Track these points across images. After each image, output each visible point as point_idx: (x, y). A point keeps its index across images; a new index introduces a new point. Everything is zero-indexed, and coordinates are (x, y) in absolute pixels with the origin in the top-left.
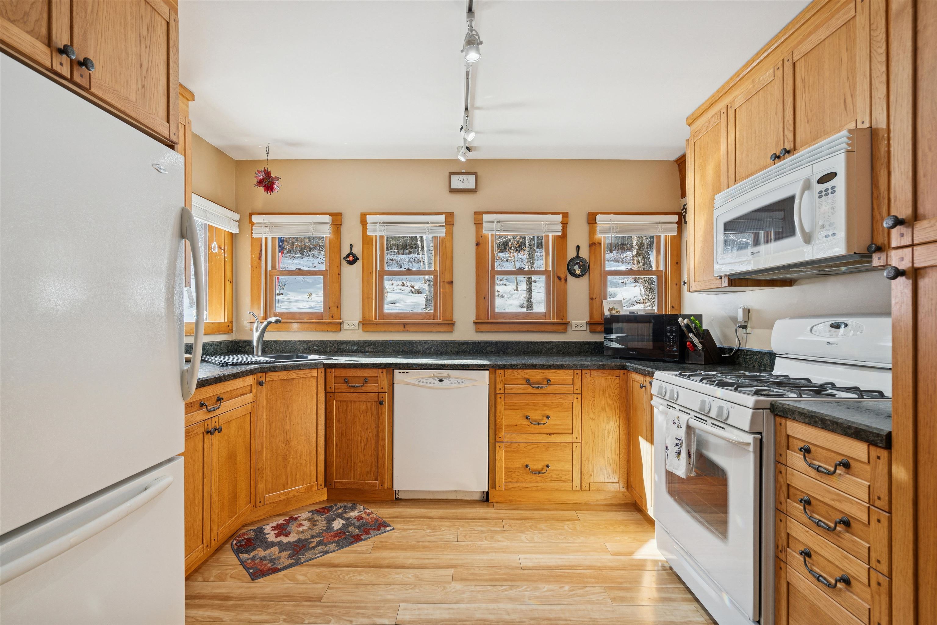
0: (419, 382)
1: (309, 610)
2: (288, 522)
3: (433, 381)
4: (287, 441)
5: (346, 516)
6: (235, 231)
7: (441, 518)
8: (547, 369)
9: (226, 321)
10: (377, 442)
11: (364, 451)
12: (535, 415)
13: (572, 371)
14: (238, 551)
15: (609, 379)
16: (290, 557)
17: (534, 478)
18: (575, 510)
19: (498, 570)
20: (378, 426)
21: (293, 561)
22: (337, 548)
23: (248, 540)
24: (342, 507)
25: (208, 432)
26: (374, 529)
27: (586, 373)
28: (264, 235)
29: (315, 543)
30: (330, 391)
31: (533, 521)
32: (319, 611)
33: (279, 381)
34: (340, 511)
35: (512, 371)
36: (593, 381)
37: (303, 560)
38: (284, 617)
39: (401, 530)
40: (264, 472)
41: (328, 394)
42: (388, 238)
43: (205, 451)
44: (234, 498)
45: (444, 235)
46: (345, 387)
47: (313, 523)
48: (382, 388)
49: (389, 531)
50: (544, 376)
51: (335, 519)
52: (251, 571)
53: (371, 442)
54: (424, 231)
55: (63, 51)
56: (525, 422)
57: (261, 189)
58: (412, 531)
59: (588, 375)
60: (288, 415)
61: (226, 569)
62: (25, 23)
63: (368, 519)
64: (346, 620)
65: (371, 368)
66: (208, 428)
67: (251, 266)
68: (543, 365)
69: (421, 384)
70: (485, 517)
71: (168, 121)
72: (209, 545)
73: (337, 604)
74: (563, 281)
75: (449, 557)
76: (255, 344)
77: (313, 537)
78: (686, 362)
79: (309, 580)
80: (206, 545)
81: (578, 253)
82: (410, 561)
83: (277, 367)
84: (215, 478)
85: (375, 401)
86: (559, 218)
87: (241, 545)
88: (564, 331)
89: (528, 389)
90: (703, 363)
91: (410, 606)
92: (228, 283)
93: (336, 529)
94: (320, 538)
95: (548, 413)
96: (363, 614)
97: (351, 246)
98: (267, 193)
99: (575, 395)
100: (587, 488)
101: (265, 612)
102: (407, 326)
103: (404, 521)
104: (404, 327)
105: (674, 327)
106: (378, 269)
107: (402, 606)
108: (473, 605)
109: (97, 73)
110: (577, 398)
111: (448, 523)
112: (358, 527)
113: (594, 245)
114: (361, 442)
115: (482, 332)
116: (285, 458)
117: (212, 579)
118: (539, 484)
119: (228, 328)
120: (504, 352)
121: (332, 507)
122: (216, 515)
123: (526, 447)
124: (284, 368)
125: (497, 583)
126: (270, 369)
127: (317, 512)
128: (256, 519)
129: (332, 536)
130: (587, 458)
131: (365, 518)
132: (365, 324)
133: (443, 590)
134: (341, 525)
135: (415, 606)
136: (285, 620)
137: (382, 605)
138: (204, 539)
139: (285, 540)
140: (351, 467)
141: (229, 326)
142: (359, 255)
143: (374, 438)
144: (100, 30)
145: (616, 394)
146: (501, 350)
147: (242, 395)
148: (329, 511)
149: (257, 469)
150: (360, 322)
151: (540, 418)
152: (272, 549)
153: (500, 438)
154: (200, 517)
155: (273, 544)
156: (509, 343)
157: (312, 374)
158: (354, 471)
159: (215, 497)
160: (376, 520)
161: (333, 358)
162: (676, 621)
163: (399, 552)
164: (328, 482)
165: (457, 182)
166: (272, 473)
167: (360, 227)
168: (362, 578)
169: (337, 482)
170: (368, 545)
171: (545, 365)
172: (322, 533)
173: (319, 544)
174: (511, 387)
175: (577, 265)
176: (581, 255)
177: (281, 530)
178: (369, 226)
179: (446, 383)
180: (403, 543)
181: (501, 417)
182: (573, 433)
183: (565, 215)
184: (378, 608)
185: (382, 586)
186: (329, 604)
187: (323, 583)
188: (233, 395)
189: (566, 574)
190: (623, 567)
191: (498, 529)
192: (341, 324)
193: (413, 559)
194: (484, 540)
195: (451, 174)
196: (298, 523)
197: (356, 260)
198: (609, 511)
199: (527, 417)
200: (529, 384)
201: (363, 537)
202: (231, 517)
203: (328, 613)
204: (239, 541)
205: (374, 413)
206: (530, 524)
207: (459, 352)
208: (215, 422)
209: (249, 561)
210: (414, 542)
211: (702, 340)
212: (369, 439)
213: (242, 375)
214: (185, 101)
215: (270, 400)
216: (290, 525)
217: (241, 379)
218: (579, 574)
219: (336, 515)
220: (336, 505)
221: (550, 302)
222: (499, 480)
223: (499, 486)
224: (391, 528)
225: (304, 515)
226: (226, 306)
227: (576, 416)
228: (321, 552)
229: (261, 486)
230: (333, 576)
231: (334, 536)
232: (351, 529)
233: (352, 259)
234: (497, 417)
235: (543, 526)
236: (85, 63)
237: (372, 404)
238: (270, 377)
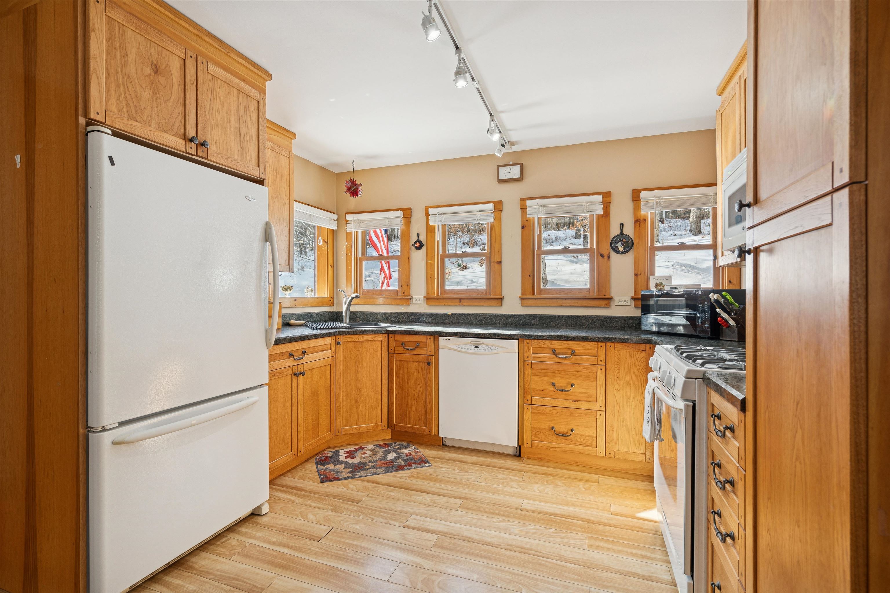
0: (459, 347)
1: (349, 507)
2: (357, 450)
3: (470, 347)
4: (359, 389)
5: (399, 451)
6: (335, 228)
7: (473, 463)
8: (571, 340)
9: (328, 296)
10: (426, 396)
11: (416, 402)
12: (560, 382)
13: (596, 343)
14: (318, 464)
15: (635, 352)
16: (349, 472)
17: (559, 439)
18: (598, 474)
19: (500, 507)
20: (427, 382)
21: (351, 475)
22: (383, 472)
23: (327, 458)
24: (399, 445)
25: (295, 375)
26: (416, 464)
27: (610, 346)
28: (354, 229)
29: (370, 466)
30: (391, 352)
31: (552, 477)
32: (355, 509)
33: (352, 342)
34: (396, 447)
35: (539, 341)
36: (617, 353)
37: (357, 476)
38: (332, 508)
39: (436, 467)
40: (341, 410)
41: (390, 354)
42: (449, 225)
43: (293, 388)
44: (317, 425)
45: (492, 221)
46: (403, 349)
47: (374, 452)
48: (430, 352)
49: (427, 466)
50: (569, 346)
51: (391, 453)
52: (322, 477)
53: (422, 396)
54: (475, 218)
55: (191, 140)
56: (551, 388)
57: (349, 195)
58: (445, 469)
59: (613, 347)
60: (359, 369)
61: (308, 473)
62: (172, 130)
63: (415, 456)
64: (370, 518)
65: (421, 335)
66: (295, 372)
67: (347, 254)
68: (568, 337)
69: (460, 349)
70: (510, 468)
71: (258, 166)
72: (296, 454)
73: (368, 507)
74: (606, 258)
75: (466, 491)
76: (344, 314)
77: (370, 462)
78: (720, 338)
79: (357, 489)
80: (294, 453)
81: (622, 230)
82: (433, 489)
83: (350, 331)
84: (301, 407)
85: (424, 362)
86: (600, 198)
87: (321, 460)
88: (608, 306)
89: (553, 358)
90: (737, 340)
91: (418, 518)
92: (330, 268)
93: (388, 459)
94: (375, 464)
95: (573, 381)
96: (383, 516)
97: (418, 235)
98: (353, 197)
99: (599, 366)
100: (612, 456)
101: (321, 503)
102: (462, 301)
103: (442, 461)
104: (460, 301)
105: (706, 303)
106: (440, 252)
107: (413, 516)
108: (465, 527)
109: (212, 147)
110: (601, 369)
111: (476, 468)
112: (405, 461)
113: (639, 222)
114: (414, 395)
115: (528, 306)
116: (357, 402)
117: (297, 477)
118: (564, 446)
119: (330, 302)
120: (547, 325)
121: (391, 444)
122: (302, 434)
123: (552, 411)
124: (356, 333)
125: (493, 516)
126: (345, 333)
127: (380, 446)
128: (336, 445)
129: (383, 463)
130: (612, 427)
131: (413, 455)
132: (429, 299)
133: (448, 512)
134: (393, 457)
135: (422, 518)
136: (331, 510)
137: (399, 513)
138: (293, 448)
139: (350, 461)
140: (407, 414)
141: (330, 300)
142: (424, 242)
143: (424, 392)
144: (214, 120)
145: (642, 367)
146: (545, 323)
147: (323, 351)
148: (388, 446)
149: (336, 407)
150: (424, 297)
151: (565, 385)
152: (340, 466)
153: (528, 400)
154: (290, 433)
155: (342, 462)
156: (552, 316)
157: (378, 338)
158: (409, 418)
159: (301, 421)
160: (421, 457)
161: (397, 326)
162: (641, 574)
163: (428, 482)
164: (390, 425)
165: (504, 174)
166: (347, 411)
167: (425, 218)
168: (393, 494)
169: (397, 425)
170: (407, 474)
171: (570, 337)
172: (378, 460)
173: (372, 468)
174: (538, 355)
175: (620, 242)
176: (625, 232)
177: (351, 455)
178: (431, 217)
179: (481, 350)
180: (434, 476)
181: (529, 381)
182: (597, 402)
183: (607, 195)
184: (395, 515)
185: (404, 501)
186: (364, 506)
187: (364, 493)
188: (314, 350)
189: (558, 521)
190: (616, 525)
191: (517, 478)
192: (410, 299)
193: (436, 488)
194: (500, 485)
195: (498, 167)
196: (364, 451)
197: (421, 246)
198: (633, 480)
199: (553, 384)
200: (555, 353)
201: (405, 468)
202: (314, 438)
203: (360, 511)
204: (321, 457)
205: (424, 371)
206: (547, 479)
207: (507, 324)
208: (301, 368)
209: (322, 471)
210: (443, 477)
211: (735, 317)
212: (420, 393)
213: (322, 336)
214: (290, 140)
215: (346, 356)
216: (357, 452)
217: (322, 339)
218: (570, 522)
219: (393, 450)
220: (395, 443)
221: (594, 278)
222: (527, 439)
223: (527, 444)
224: (429, 464)
225: (370, 447)
226: (328, 285)
227: (600, 386)
228: (372, 473)
229: (339, 420)
230: (373, 489)
231: (385, 464)
232: (399, 461)
233: (419, 245)
234: (525, 381)
235: (559, 483)
236: (203, 144)
237: (423, 365)
238: (345, 339)
